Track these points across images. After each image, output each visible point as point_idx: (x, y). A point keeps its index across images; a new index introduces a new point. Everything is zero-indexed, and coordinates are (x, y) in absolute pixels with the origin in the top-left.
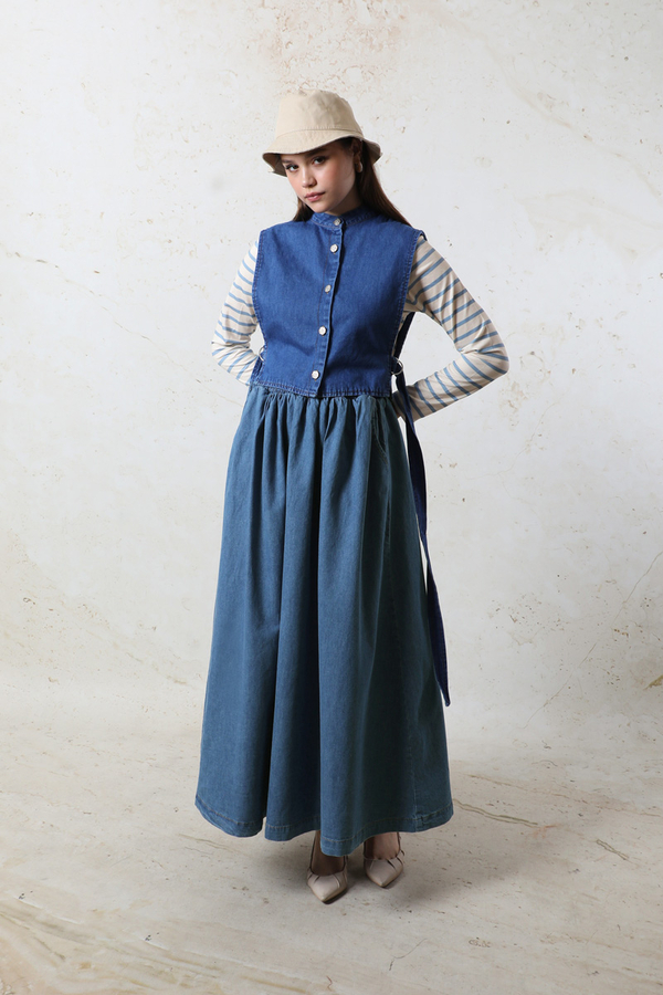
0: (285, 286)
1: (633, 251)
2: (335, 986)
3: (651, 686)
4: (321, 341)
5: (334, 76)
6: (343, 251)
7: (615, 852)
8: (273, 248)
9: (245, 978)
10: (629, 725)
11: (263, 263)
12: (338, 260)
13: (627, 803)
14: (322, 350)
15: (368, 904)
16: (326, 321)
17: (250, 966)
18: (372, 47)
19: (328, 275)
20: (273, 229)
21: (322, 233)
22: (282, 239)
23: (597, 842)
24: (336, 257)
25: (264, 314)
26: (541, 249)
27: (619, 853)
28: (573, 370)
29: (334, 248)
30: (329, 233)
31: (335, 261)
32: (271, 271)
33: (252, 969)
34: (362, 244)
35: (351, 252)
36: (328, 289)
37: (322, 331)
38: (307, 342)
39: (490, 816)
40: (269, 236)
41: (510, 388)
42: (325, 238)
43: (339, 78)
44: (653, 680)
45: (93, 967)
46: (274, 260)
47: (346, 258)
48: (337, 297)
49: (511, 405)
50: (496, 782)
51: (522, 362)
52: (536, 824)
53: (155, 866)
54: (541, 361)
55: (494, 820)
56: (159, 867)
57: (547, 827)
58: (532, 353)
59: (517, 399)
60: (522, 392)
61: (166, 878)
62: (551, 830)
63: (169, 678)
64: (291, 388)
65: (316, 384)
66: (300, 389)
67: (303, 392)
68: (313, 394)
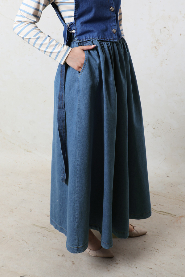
14: (114, 19)
39: (156, 211)
49: (156, 48)
50: (154, 194)
51: (161, 31)
52: (175, 215)
53: (24, 243)
54: (168, 30)
55: (158, 214)
56: (26, 244)
57: (180, 217)
58: (165, 27)
59: (158, 46)
60: (160, 43)
61: (29, 250)
62: (182, 219)
63: (25, 150)
64: (105, 39)
65: (116, 35)
66: (109, 39)
67: (111, 40)
68: (116, 40)
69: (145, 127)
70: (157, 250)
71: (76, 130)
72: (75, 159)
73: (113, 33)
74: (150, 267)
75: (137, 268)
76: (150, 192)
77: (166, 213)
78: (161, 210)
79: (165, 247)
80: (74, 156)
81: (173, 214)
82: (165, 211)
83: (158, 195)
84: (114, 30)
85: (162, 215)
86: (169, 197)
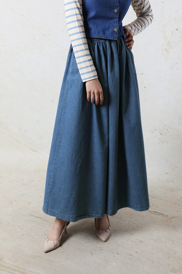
14: (116, 20)
16: (117, 6)
37: (116, 11)
39: (149, 211)
41: (167, 44)
49: (167, 51)
50: (152, 197)
51: (172, 33)
52: (167, 216)
53: (19, 228)
54: (180, 33)
55: (151, 213)
56: (21, 229)
57: (172, 217)
58: (177, 29)
59: (169, 48)
60: (171, 45)
61: (23, 234)
62: (173, 219)
63: (31, 149)
64: (104, 37)
65: (116, 34)
66: (109, 37)
67: (111, 38)
68: (116, 38)
69: (152, 132)
70: (141, 241)
71: (62, 113)
72: (57, 136)
73: (114, 32)
74: (131, 254)
75: (118, 254)
76: (149, 195)
77: (158, 213)
78: (155, 211)
79: (149, 240)
80: (57, 134)
81: (165, 215)
82: (158, 212)
83: (156, 198)
84: (115, 29)
85: (154, 215)
86: (167, 200)
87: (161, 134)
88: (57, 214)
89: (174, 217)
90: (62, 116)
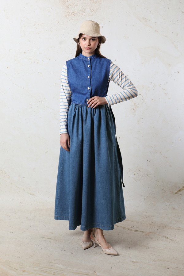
0: (76, 77)
1: (170, 65)
2: (96, 273)
3: (175, 194)
4: (89, 91)
5: (82, 11)
6: (91, 66)
7: (169, 239)
8: (71, 67)
9: (71, 272)
10: (169, 205)
11: (69, 71)
12: (90, 69)
13: (171, 226)
14: (89, 93)
15: (101, 253)
16: (90, 86)
17: (71, 269)
18: (93, 2)
19: (88, 73)
20: (70, 61)
21: (84, 62)
22: (73, 64)
23: (164, 236)
24: (89, 68)
25: (72, 86)
26: (143, 64)
27: (171, 239)
28: (152, 100)
29: (89, 66)
30: (86, 61)
31: (89, 69)
32: (72, 73)
33: (72, 270)
34: (96, 64)
35: (93, 66)
36: (89, 77)
37: (89, 88)
38: (84, 92)
39: (132, 230)
40: (69, 63)
41: (133, 105)
42: (85, 63)
43: (83, 11)
44: (176, 192)
45: (26, 271)
46: (72, 70)
47: (92, 68)
48: (91, 79)
49: (134, 110)
52: (146, 232)
58: (140, 94)
59: (135, 108)
60: (137, 106)
61: (41, 248)
62: (150, 234)
63: (28, 193)
64: (81, 104)
66: (84, 104)
69: (128, 173)
78: (136, 230)
87: (135, 174)
88: (65, 217)
89: (150, 233)
90: (63, 152)
